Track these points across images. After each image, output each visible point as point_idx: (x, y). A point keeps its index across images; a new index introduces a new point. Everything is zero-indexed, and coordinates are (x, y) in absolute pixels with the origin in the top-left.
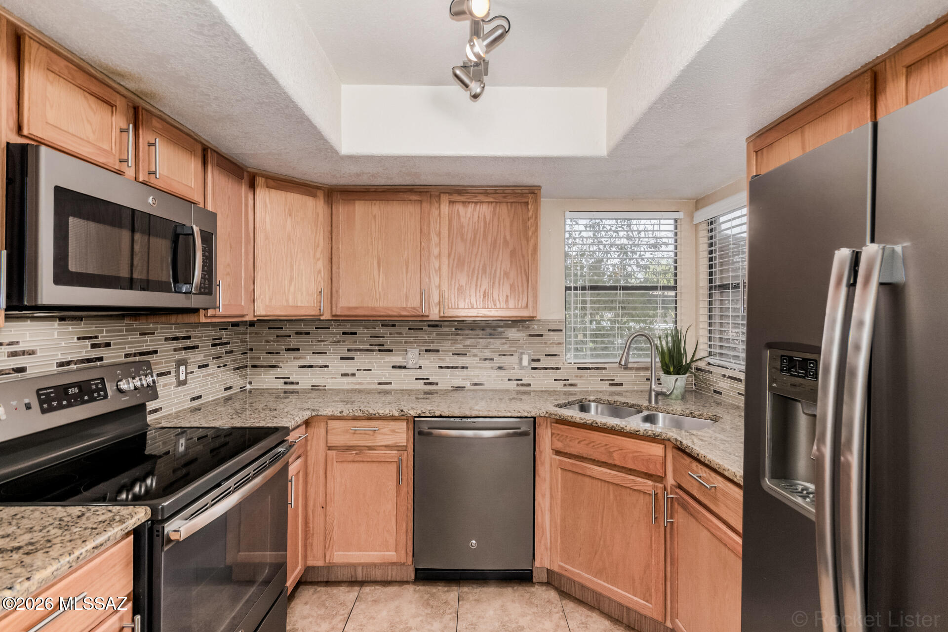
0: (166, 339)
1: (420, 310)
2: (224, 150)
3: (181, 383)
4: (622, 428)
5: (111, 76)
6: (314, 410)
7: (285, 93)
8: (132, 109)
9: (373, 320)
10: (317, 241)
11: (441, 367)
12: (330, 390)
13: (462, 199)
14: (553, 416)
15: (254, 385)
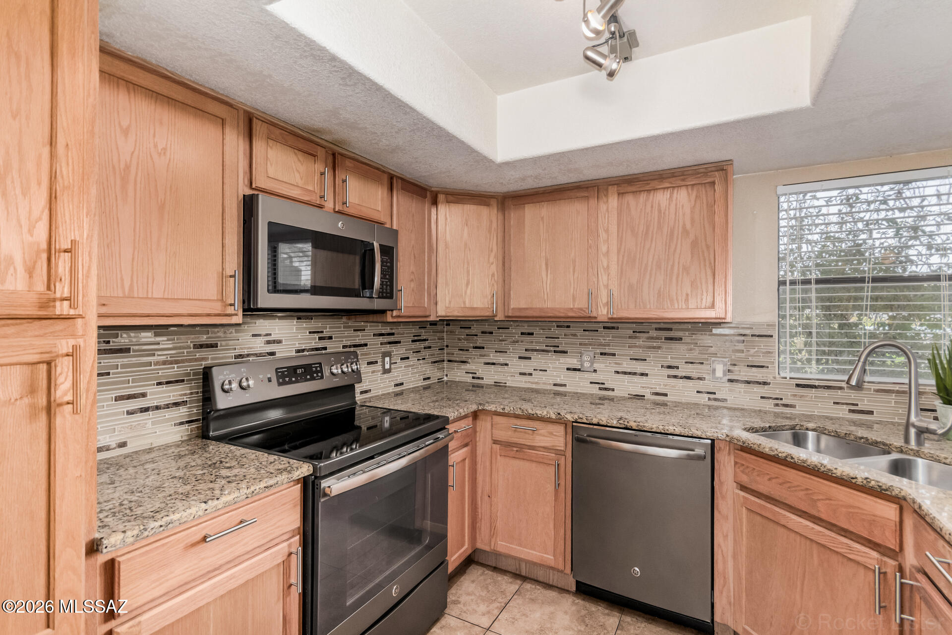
0: (374, 335)
1: (587, 311)
2: (408, 176)
3: (386, 371)
4: (829, 470)
5: (313, 133)
6: (480, 404)
7: (424, 117)
8: (331, 156)
9: (549, 321)
10: (491, 247)
11: (618, 372)
12: (509, 387)
13: (633, 189)
14: (736, 442)
15: (450, 378)
